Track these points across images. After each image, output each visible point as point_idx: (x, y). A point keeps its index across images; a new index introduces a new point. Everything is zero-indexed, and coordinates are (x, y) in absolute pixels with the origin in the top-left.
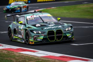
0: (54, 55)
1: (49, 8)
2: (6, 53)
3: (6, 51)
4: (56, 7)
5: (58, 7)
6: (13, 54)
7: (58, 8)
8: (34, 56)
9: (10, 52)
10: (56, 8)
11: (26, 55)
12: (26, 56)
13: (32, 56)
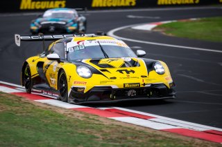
0: (191, 127)
1: (184, 21)
2: (82, 119)
3: (81, 115)
4: (199, 19)
5: (205, 18)
6: (98, 120)
7: (204, 20)
8: (145, 127)
9: (91, 117)
10: (201, 21)
11: (128, 126)
12: (126, 128)
13: (141, 128)
